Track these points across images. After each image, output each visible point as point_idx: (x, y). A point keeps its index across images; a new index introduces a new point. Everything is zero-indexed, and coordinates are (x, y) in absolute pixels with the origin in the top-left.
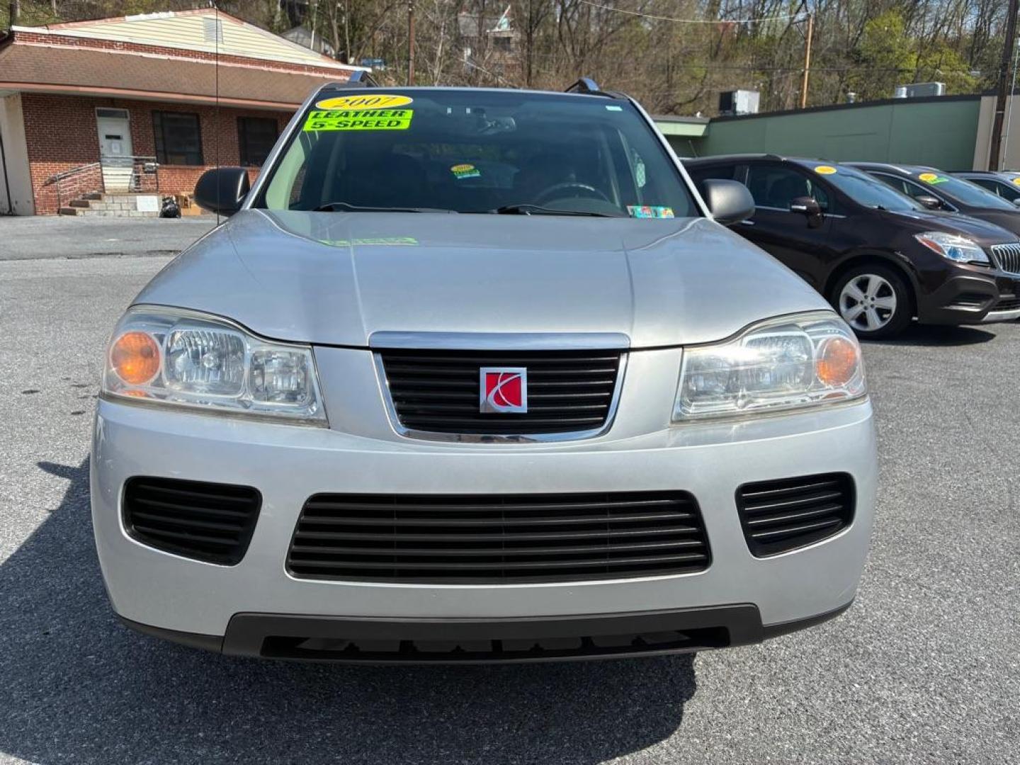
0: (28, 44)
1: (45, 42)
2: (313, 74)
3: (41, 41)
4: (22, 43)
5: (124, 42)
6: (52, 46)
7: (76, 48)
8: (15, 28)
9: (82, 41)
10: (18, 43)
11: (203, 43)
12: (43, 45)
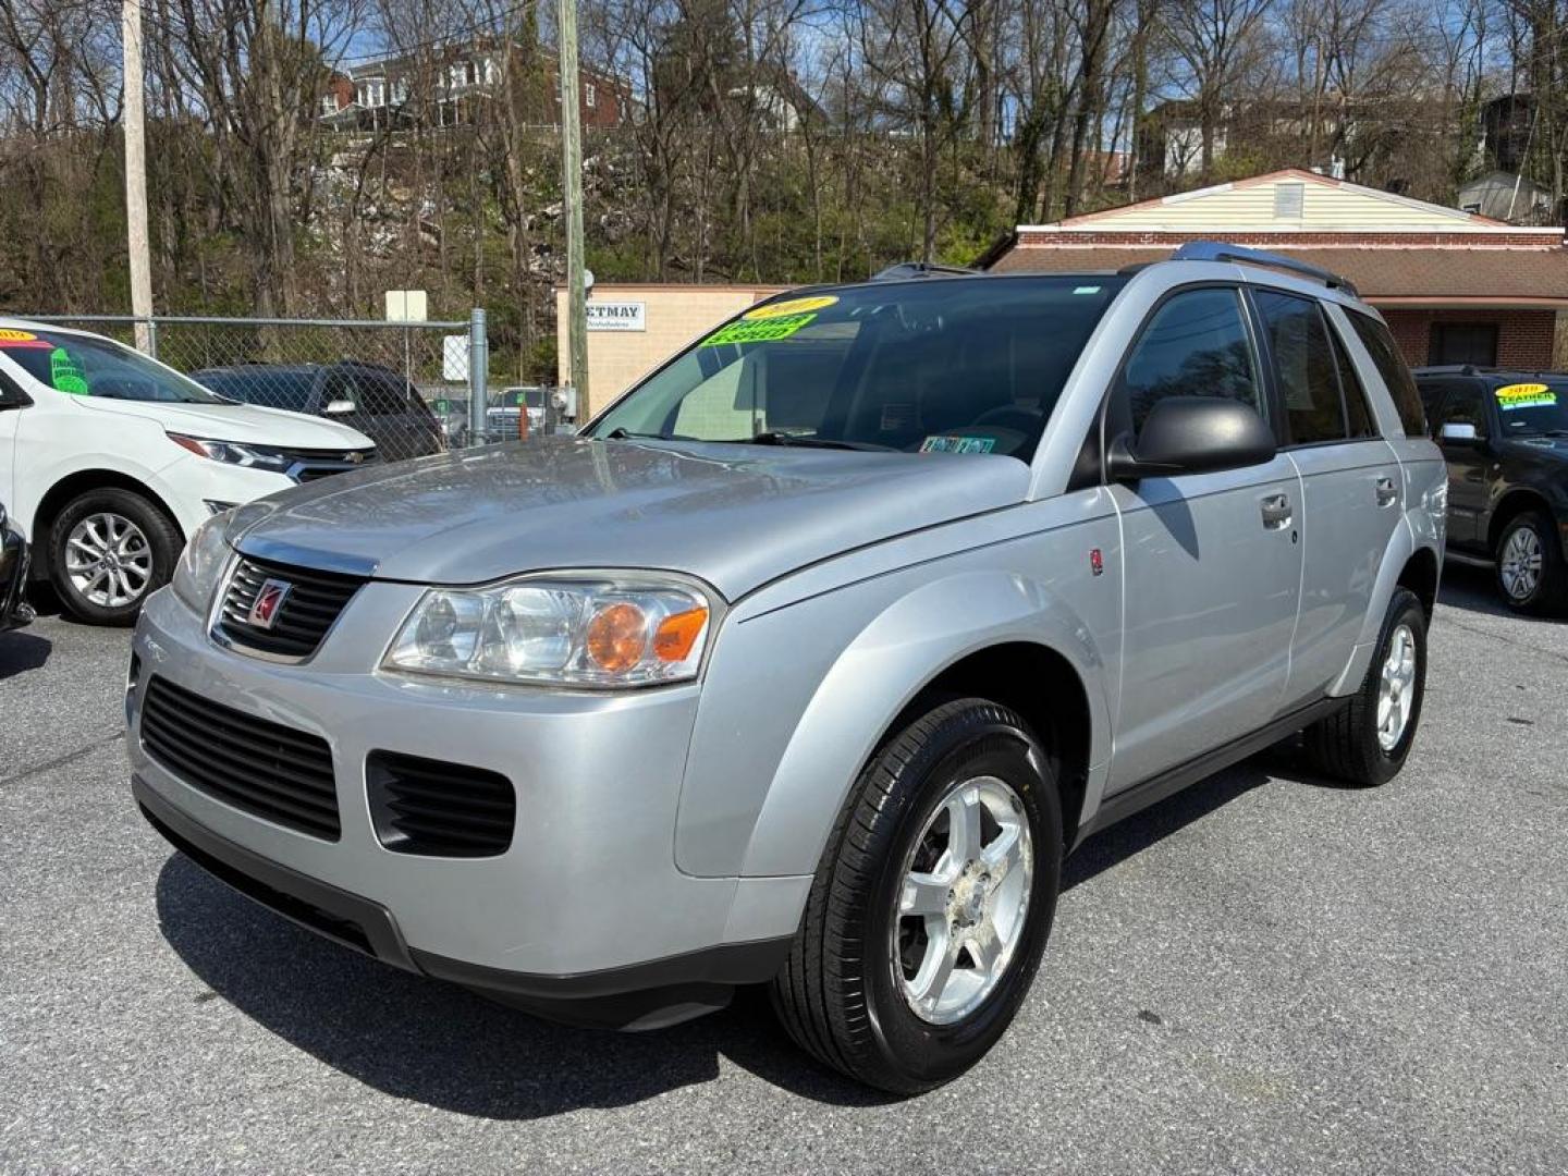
0: (1033, 246)
1: (1053, 242)
2: (1451, 247)
3: (1050, 241)
4: (1025, 246)
5: (1155, 233)
6: (1061, 247)
7: (1091, 246)
8: (1020, 228)
9: (1100, 236)
10: (1021, 246)
11: (1270, 221)
12: (1051, 246)
